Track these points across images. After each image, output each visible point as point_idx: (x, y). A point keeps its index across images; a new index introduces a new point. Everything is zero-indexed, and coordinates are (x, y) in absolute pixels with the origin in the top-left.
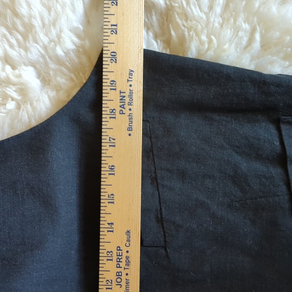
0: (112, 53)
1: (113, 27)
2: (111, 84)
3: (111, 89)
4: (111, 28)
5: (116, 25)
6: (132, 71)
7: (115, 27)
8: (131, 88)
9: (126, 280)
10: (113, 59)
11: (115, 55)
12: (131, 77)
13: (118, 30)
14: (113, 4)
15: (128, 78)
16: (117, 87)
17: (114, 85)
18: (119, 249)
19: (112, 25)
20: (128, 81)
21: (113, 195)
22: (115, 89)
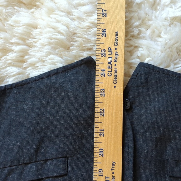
0: (100, 149)
1: (101, 131)
2: (99, 172)
3: (99, 175)
4: (99, 132)
5: (103, 130)
6: (114, 163)
7: (102, 132)
8: (113, 175)
10: (101, 154)
11: (102, 151)
12: (113, 167)
13: (104, 134)
14: (101, 115)
15: (111, 168)
16: (103, 174)
17: (101, 172)
19: (100, 130)
20: (111, 169)
22: (102, 175)
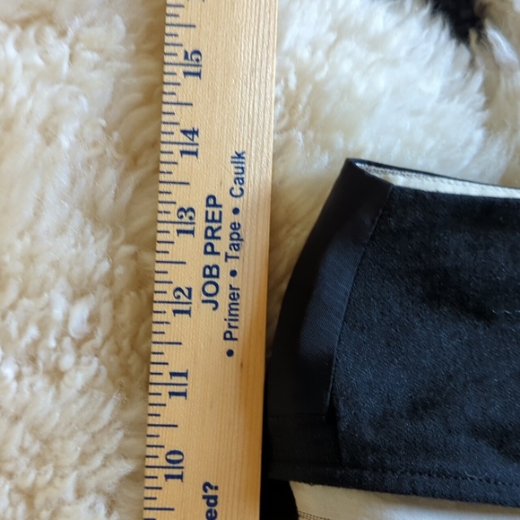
9: (231, 288)
18: (211, 202)
21: (198, 52)
